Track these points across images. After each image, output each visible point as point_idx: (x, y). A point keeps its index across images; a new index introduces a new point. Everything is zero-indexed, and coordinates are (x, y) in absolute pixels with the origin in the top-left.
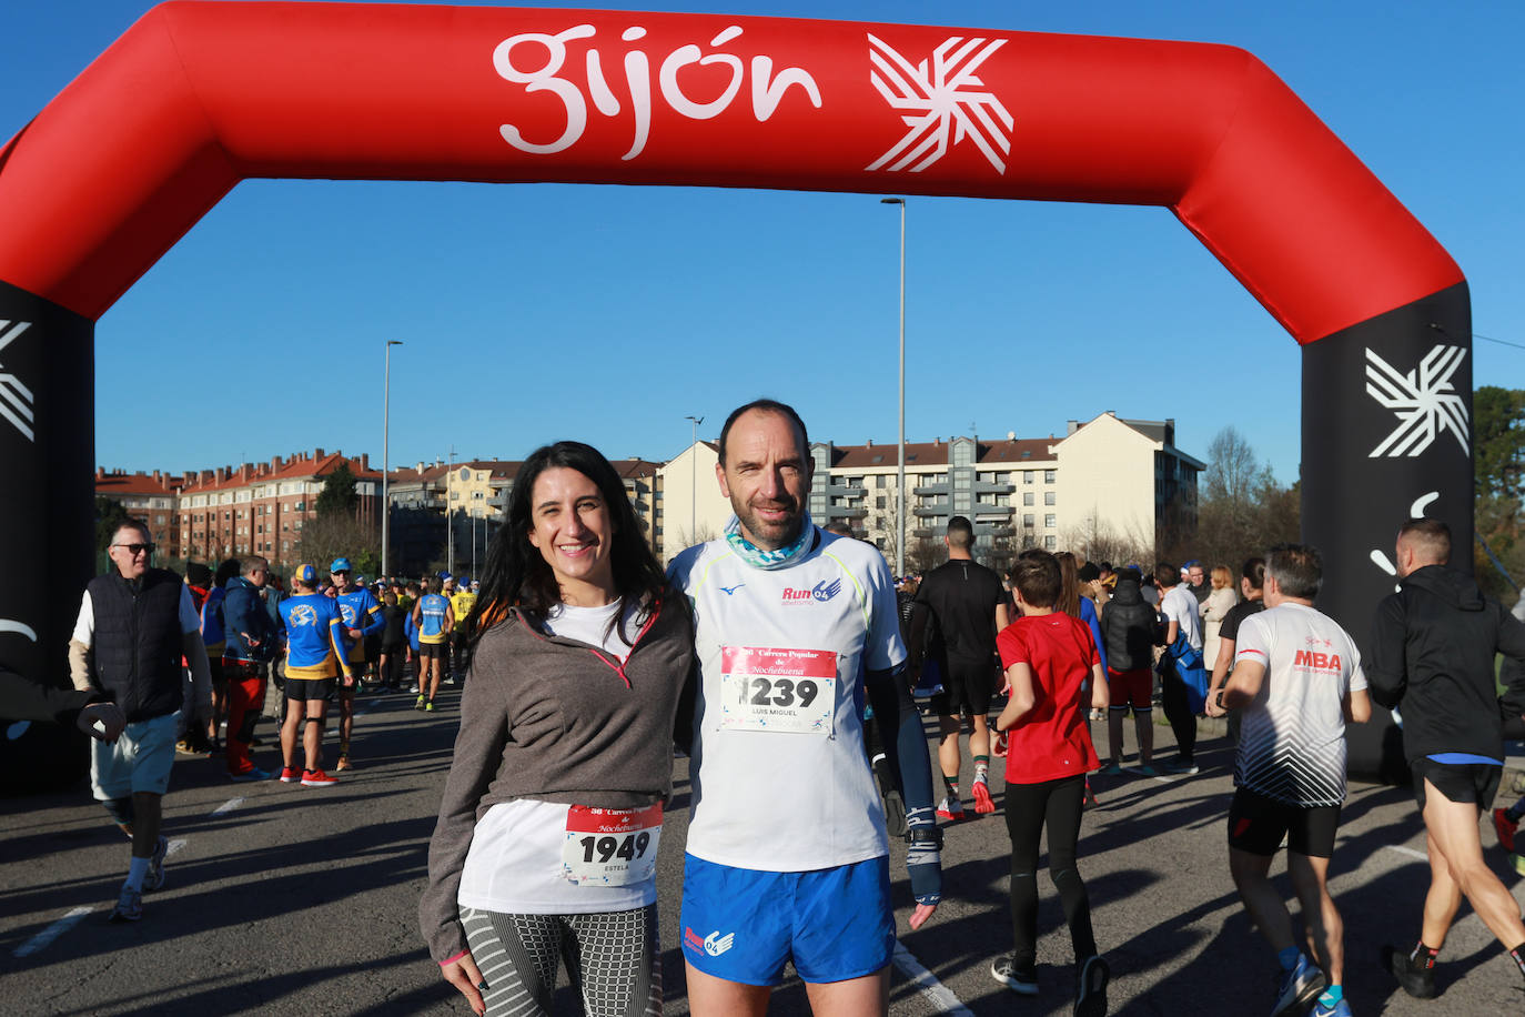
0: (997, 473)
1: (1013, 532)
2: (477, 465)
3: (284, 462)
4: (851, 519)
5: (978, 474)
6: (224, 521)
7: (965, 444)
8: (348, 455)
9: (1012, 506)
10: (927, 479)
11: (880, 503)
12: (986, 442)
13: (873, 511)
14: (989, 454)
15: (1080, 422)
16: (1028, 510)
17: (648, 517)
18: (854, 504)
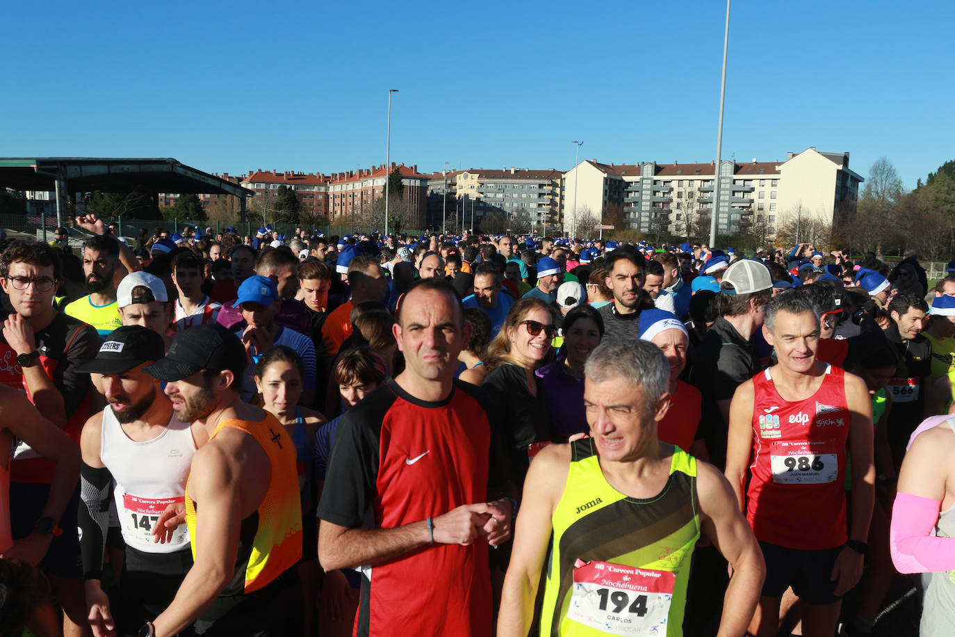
0: (745, 180)
1: (751, 213)
2: (472, 171)
3: (377, 169)
4: (663, 203)
5: (734, 181)
6: (349, 197)
7: (728, 164)
8: (407, 166)
9: (752, 198)
10: (706, 183)
11: (680, 195)
12: (740, 164)
13: (675, 199)
14: (742, 169)
15: (794, 153)
16: (761, 201)
17: (557, 200)
18: (666, 195)
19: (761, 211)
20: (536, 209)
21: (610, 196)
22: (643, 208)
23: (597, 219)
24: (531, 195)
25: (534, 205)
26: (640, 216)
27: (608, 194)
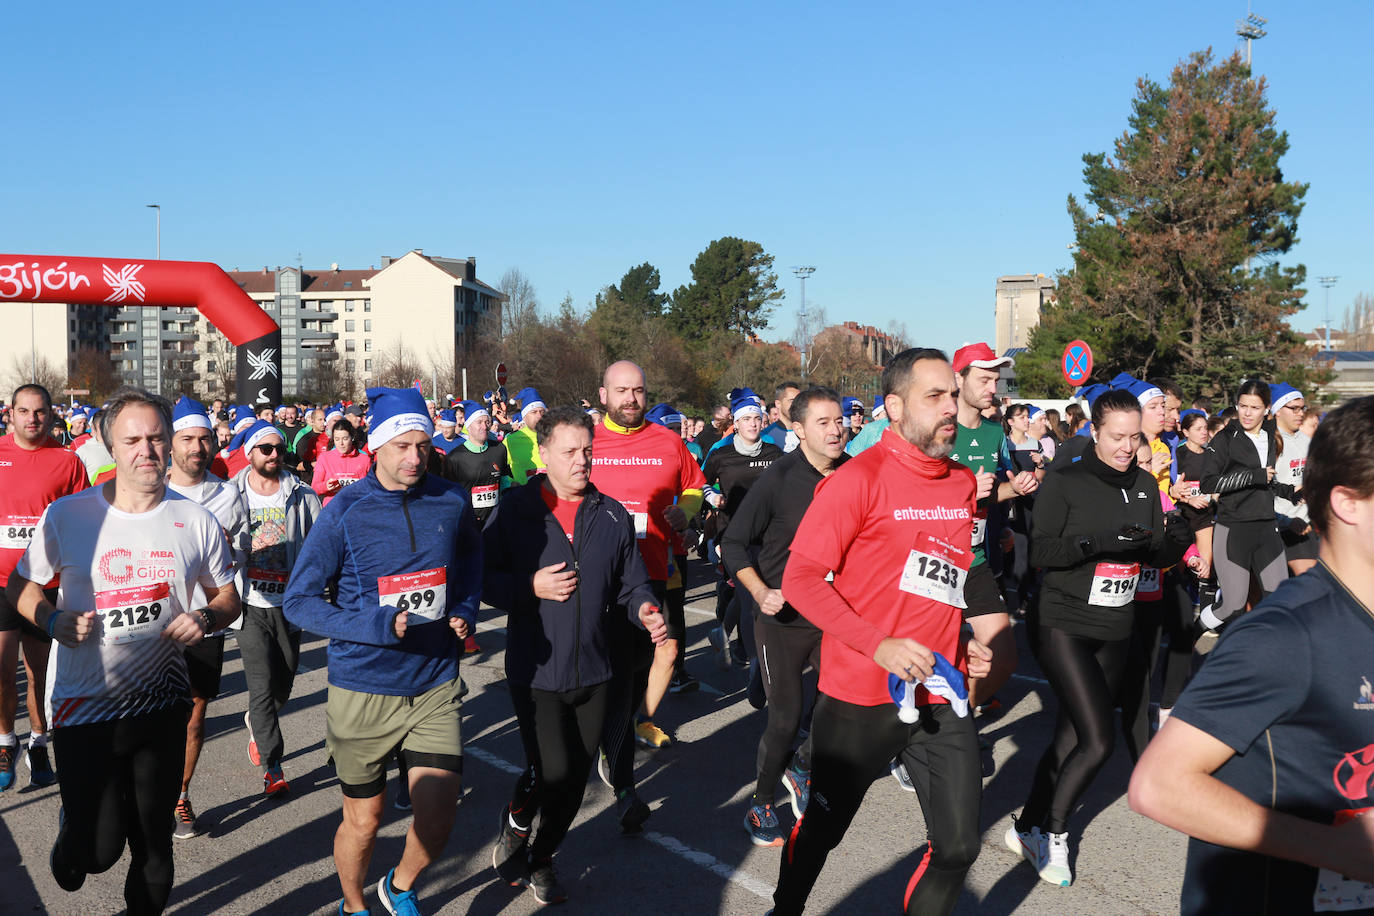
0: (322, 301)
1: (336, 356)
4: (182, 343)
5: (303, 303)
7: (290, 274)
9: (334, 332)
12: (312, 272)
13: (204, 336)
14: (314, 283)
15: (393, 258)
16: (349, 336)
18: (186, 329)
19: (350, 353)
21: (80, 331)
22: (146, 353)
23: (60, 375)
26: (141, 367)
27: (77, 327)
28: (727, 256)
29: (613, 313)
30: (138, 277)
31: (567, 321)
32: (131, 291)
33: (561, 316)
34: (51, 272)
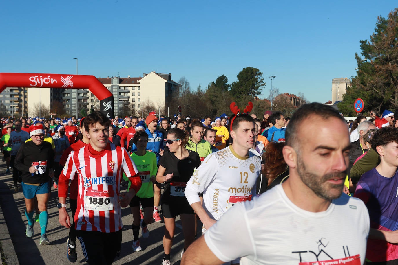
0: (125, 87)
1: (129, 103)
4: (84, 99)
5: (120, 87)
7: (116, 79)
9: (129, 96)
11: (92, 95)
12: (122, 78)
13: (90, 97)
14: (123, 82)
15: (147, 74)
16: (133, 97)
17: (22, 98)
18: (85, 95)
19: (134, 103)
20: (9, 104)
22: (73, 102)
23: (48, 109)
24: (6, 96)
25: (7, 102)
26: (72, 107)
27: (53, 95)
28: (248, 73)
29: (213, 90)
30: (71, 80)
31: (199, 93)
32: (69, 84)
33: (197, 91)
34: (46, 78)
